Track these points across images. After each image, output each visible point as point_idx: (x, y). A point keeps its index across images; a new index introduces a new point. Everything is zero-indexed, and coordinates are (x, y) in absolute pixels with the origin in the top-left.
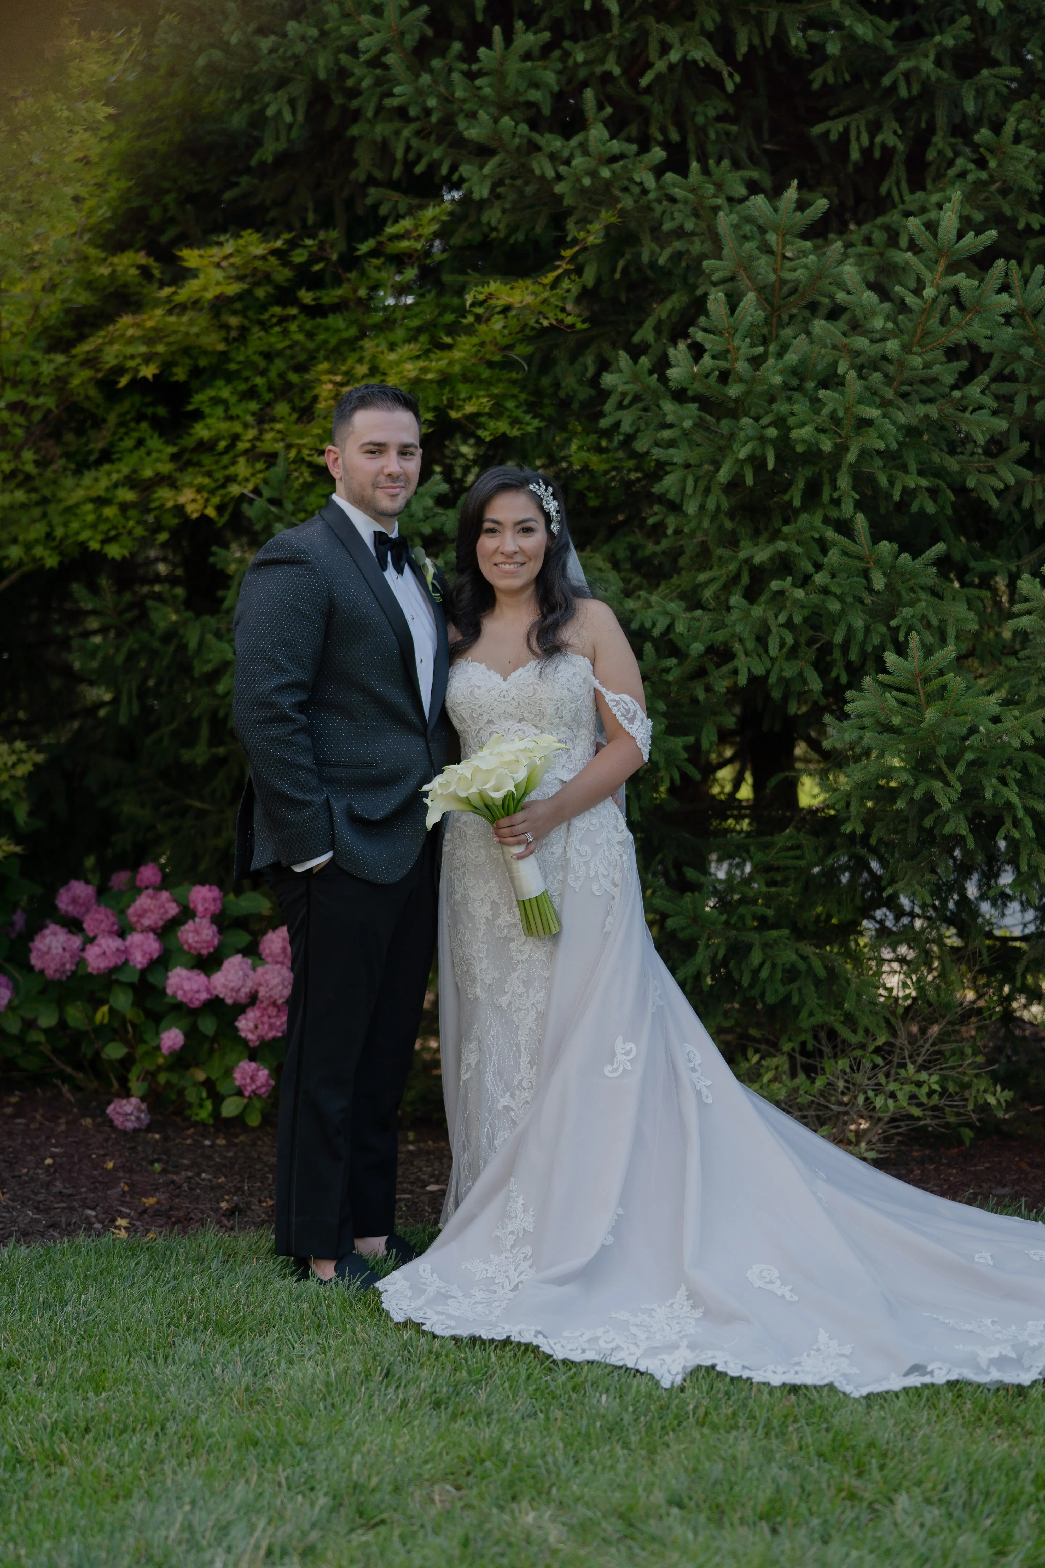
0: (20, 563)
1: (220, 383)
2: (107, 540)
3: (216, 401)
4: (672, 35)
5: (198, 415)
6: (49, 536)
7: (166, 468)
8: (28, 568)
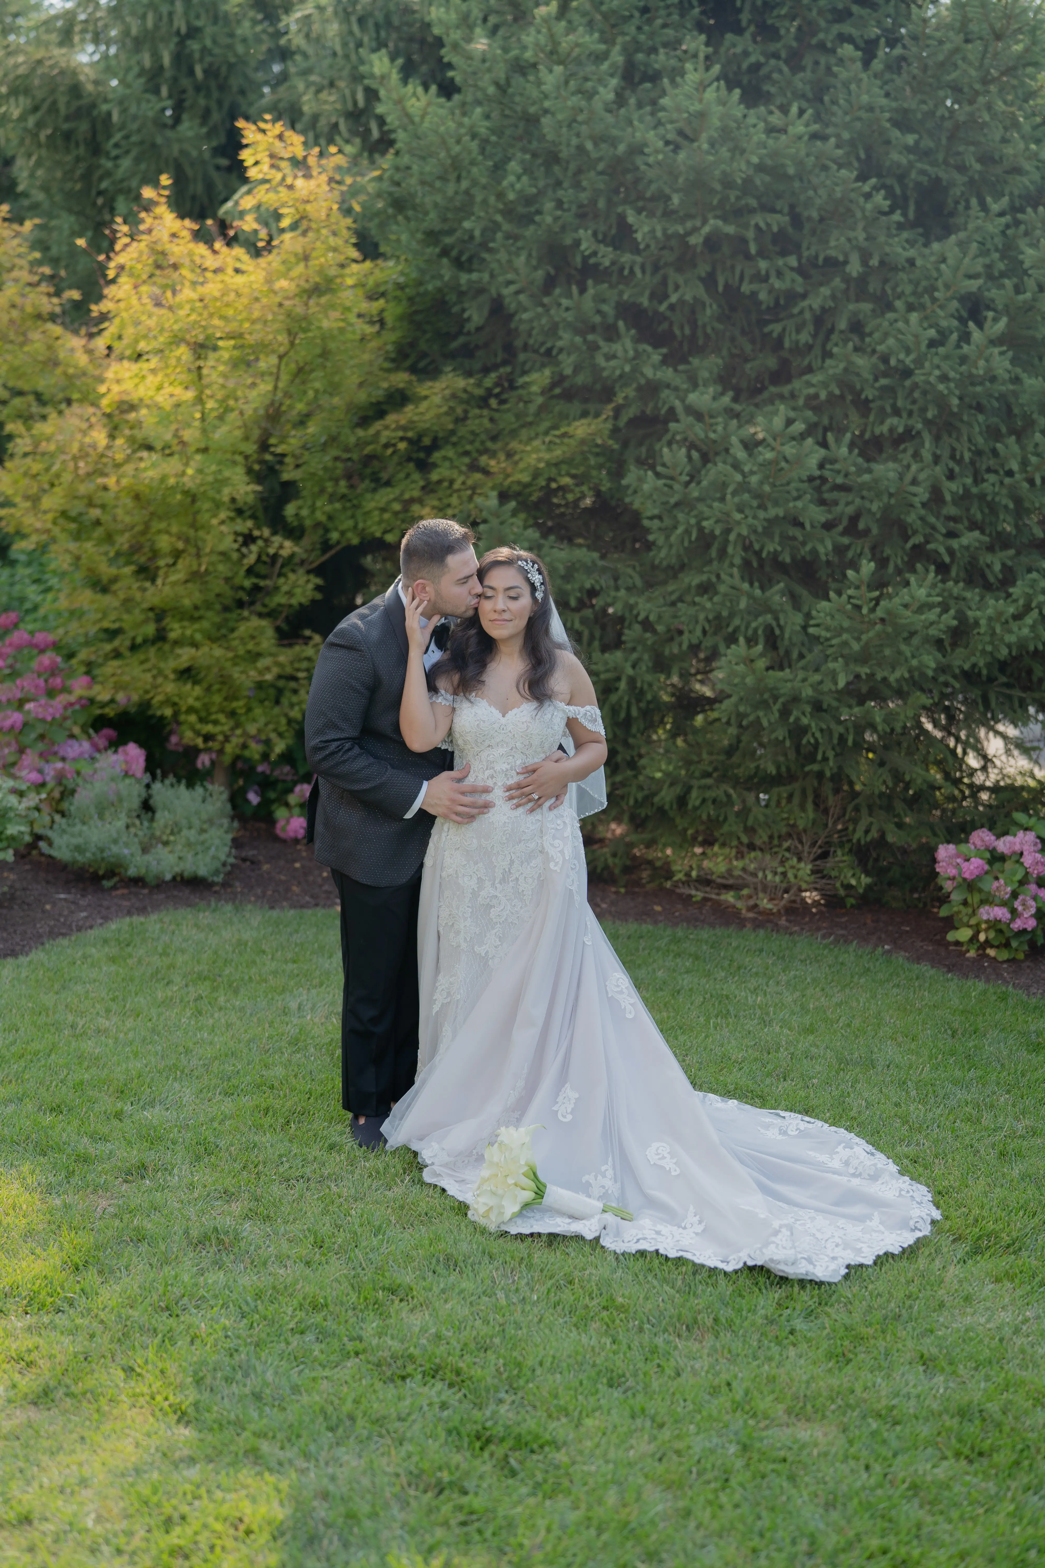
0: (338, 543)
1: (449, 447)
2: (385, 532)
3: (445, 458)
4: (680, 280)
5: (435, 465)
6: (355, 527)
7: (416, 494)
8: (344, 544)
